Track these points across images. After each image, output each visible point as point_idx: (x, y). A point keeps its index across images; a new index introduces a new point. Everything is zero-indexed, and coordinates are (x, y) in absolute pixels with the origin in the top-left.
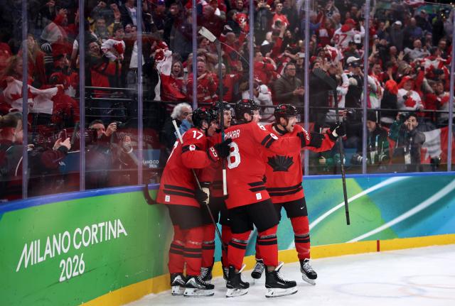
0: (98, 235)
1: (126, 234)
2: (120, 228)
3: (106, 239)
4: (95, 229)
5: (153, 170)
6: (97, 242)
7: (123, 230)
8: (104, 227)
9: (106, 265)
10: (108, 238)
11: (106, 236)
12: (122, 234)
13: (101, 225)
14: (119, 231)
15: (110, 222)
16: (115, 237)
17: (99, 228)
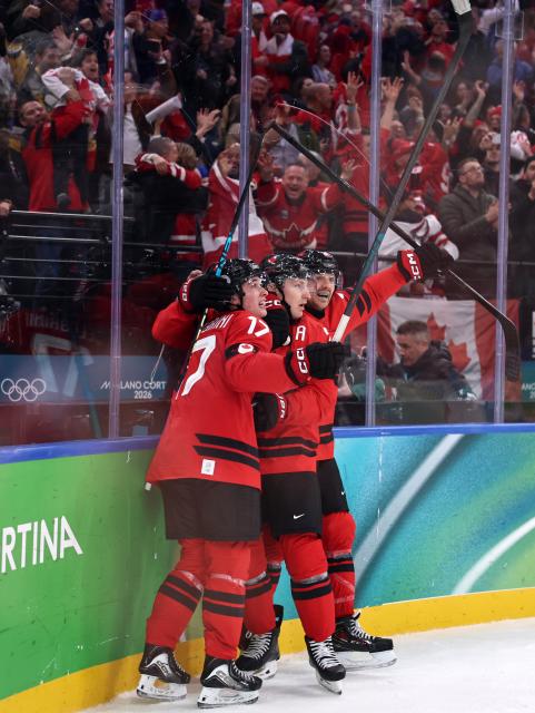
0: (16, 552)
1: (79, 551)
2: (67, 538)
3: (34, 562)
4: (9, 538)
5: (145, 404)
6: (13, 567)
7: (73, 542)
8: (30, 534)
9: (33, 622)
10: (38, 558)
11: (35, 552)
12: (70, 550)
13: (24, 528)
14: (65, 544)
15: (43, 523)
16: (55, 558)
17: (19, 536)
